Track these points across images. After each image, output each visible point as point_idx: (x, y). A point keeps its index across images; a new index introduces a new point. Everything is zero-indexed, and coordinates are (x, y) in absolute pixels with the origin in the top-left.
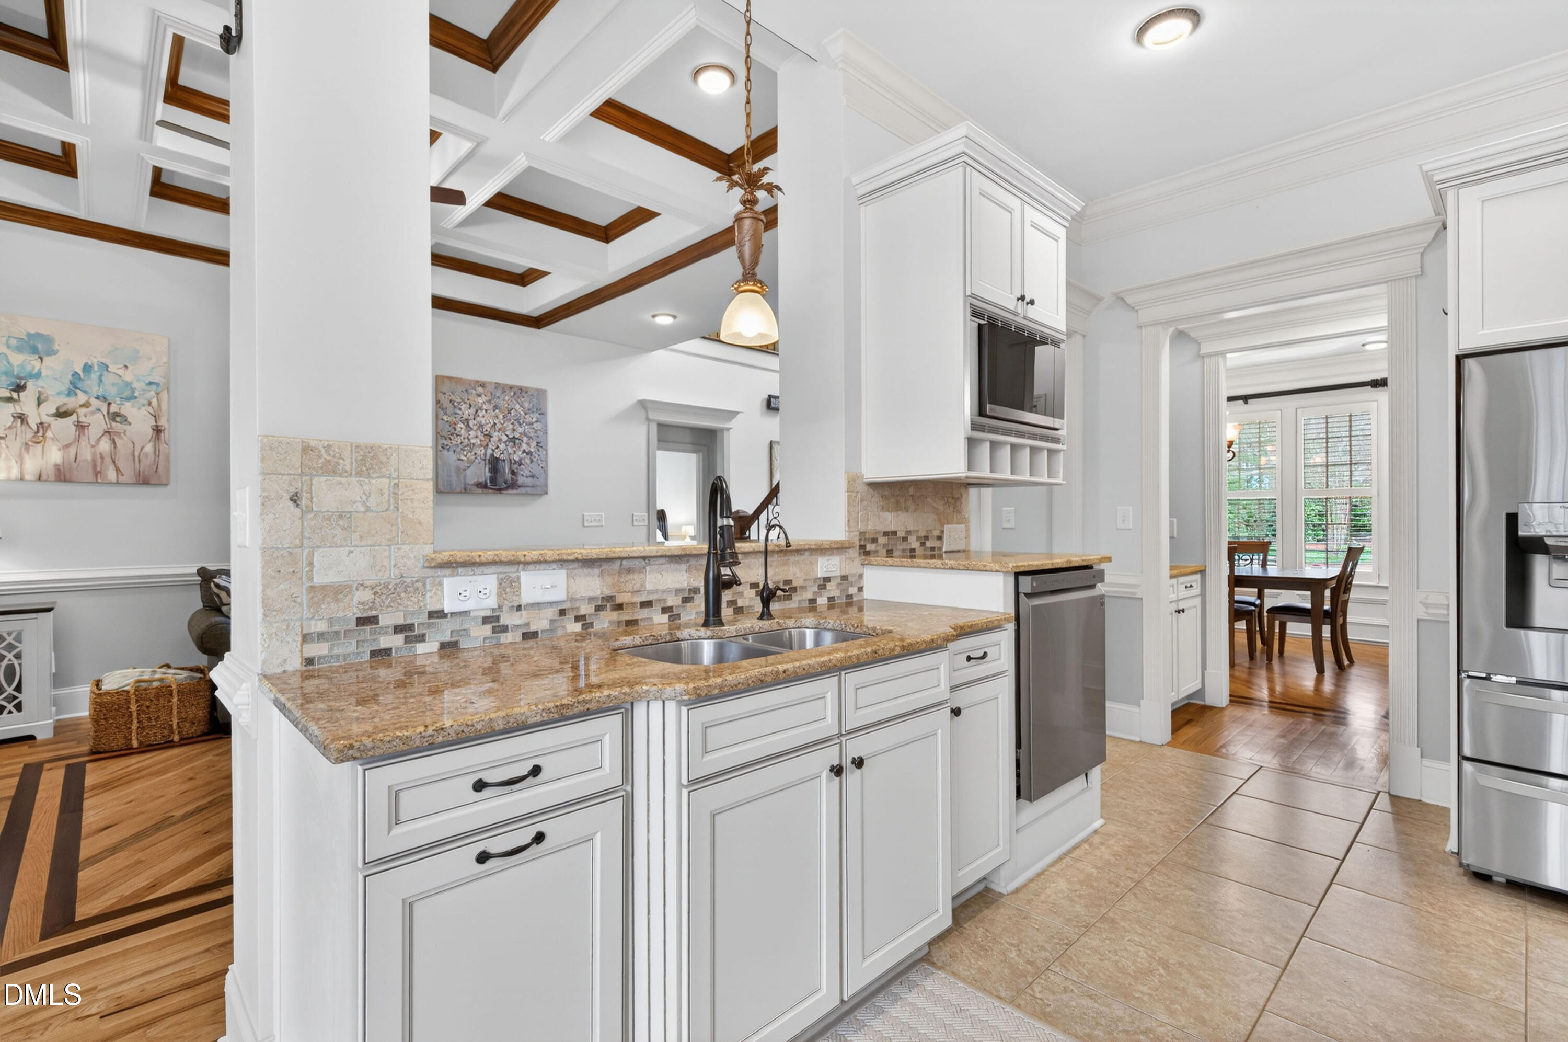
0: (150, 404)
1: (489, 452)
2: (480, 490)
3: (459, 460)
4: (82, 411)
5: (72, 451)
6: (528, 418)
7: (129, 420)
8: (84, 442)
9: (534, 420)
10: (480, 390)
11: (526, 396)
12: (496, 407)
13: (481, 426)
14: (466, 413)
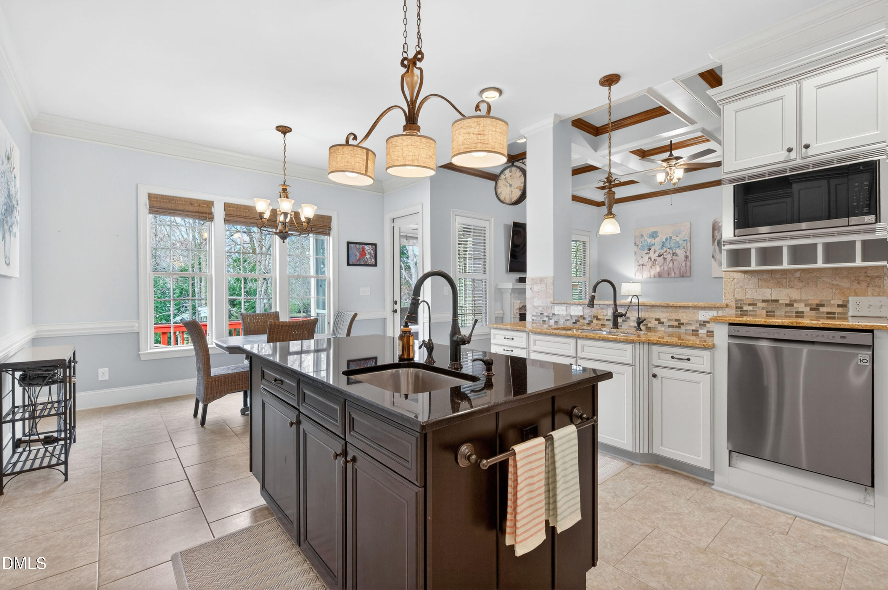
0: (684, 248)
4: (665, 254)
5: (662, 267)
7: (678, 255)
8: (665, 264)
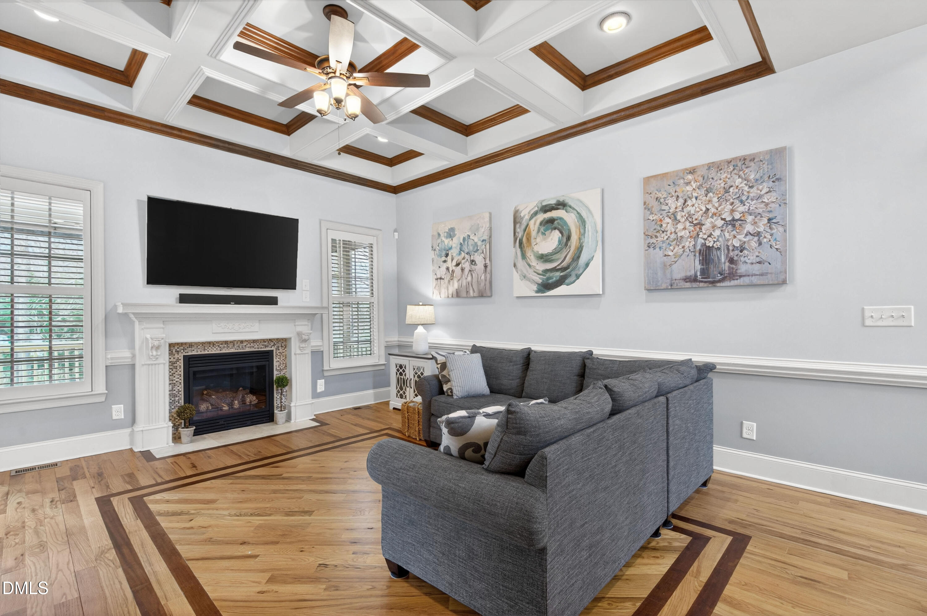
0: (483, 252)
1: (700, 241)
2: (688, 285)
3: (665, 256)
4: (463, 261)
5: (460, 281)
6: (754, 192)
7: (477, 262)
8: (464, 277)
9: (763, 192)
10: (690, 177)
11: (752, 164)
12: (708, 191)
13: (690, 215)
14: (673, 207)
